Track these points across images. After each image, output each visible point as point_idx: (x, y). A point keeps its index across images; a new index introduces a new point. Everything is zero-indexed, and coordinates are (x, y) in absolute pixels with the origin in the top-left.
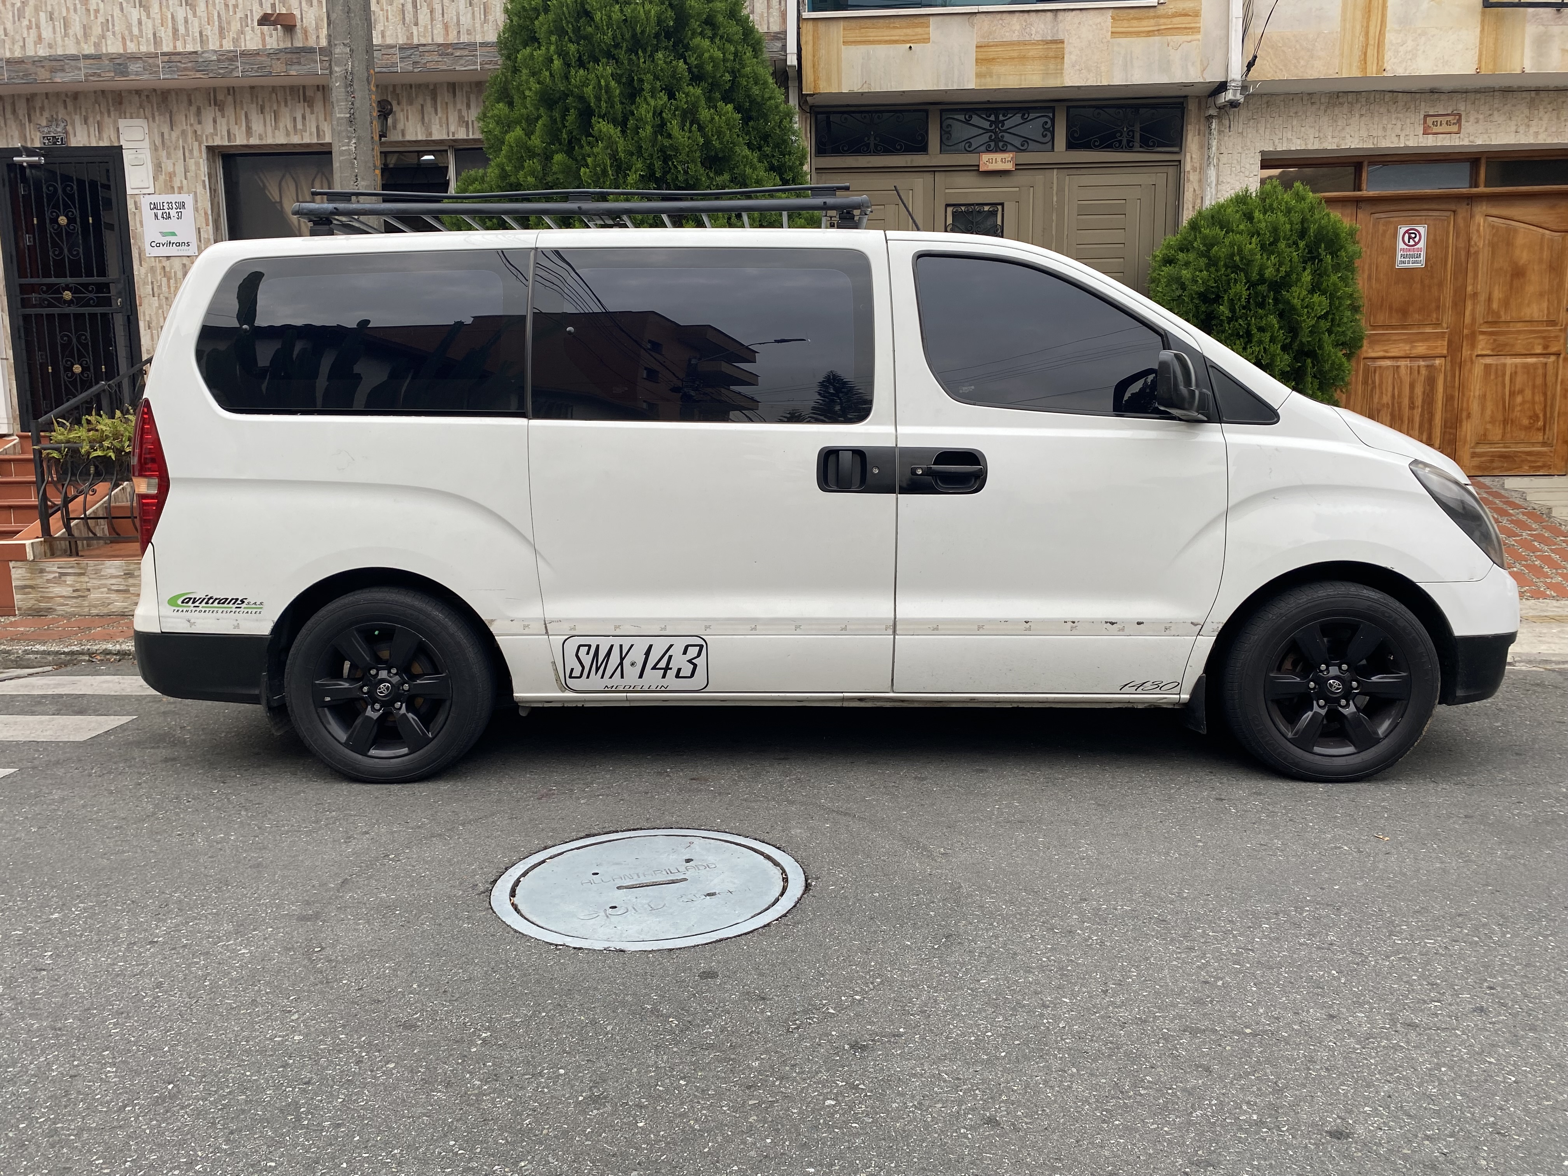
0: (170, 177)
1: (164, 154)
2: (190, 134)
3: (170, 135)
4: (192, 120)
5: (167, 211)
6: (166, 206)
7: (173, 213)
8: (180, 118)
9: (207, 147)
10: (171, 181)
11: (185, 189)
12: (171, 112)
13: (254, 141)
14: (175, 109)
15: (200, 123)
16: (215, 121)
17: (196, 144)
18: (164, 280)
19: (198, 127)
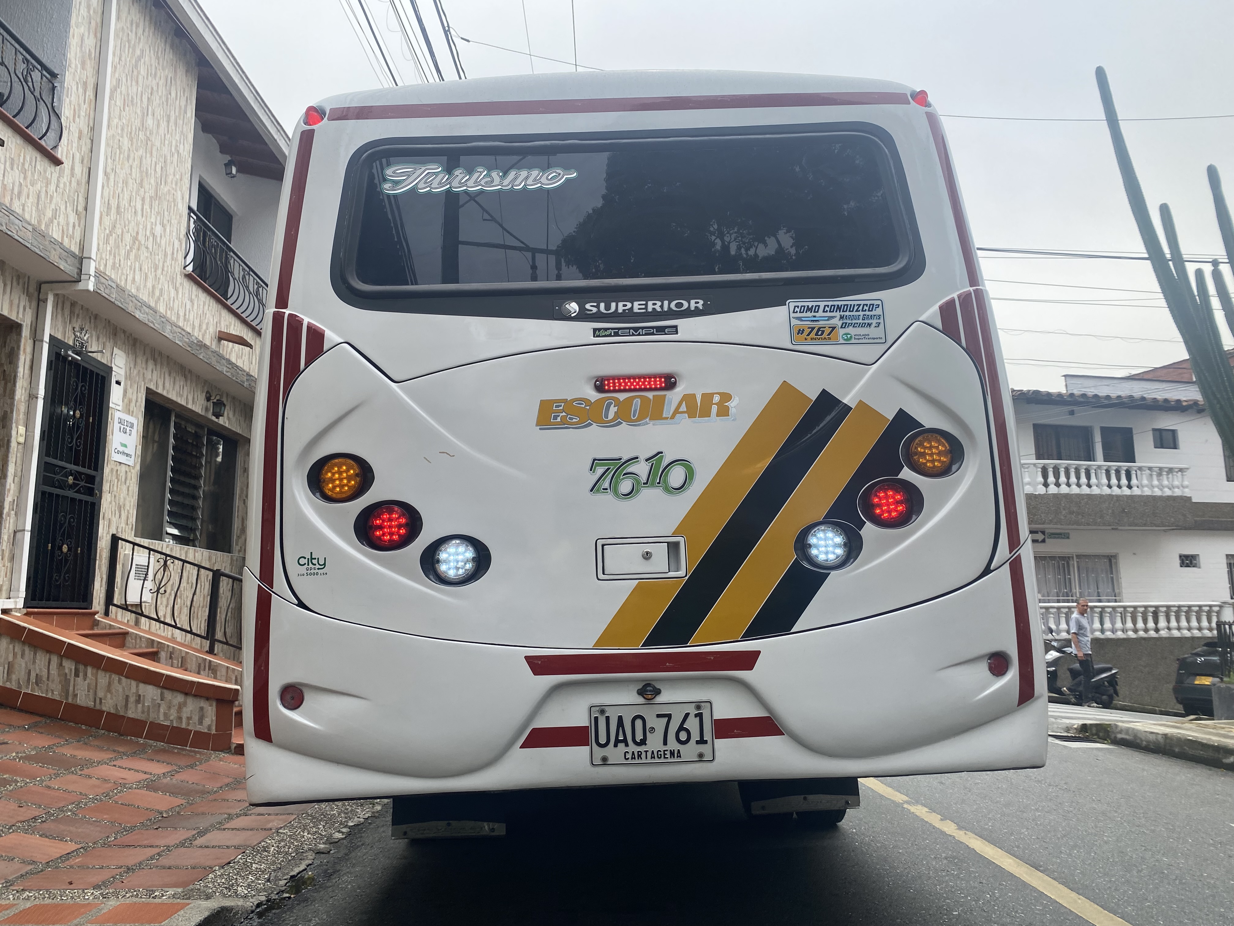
0: (130, 402)
1: (129, 383)
2: (141, 375)
3: (133, 371)
4: (144, 366)
5: (126, 427)
6: (125, 424)
7: (128, 429)
8: (139, 361)
9: (147, 387)
10: (129, 405)
11: (134, 414)
12: (136, 354)
13: (165, 394)
14: (138, 354)
15: (146, 369)
16: (152, 372)
17: (143, 383)
18: (116, 480)
19: (145, 371)
